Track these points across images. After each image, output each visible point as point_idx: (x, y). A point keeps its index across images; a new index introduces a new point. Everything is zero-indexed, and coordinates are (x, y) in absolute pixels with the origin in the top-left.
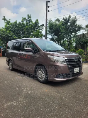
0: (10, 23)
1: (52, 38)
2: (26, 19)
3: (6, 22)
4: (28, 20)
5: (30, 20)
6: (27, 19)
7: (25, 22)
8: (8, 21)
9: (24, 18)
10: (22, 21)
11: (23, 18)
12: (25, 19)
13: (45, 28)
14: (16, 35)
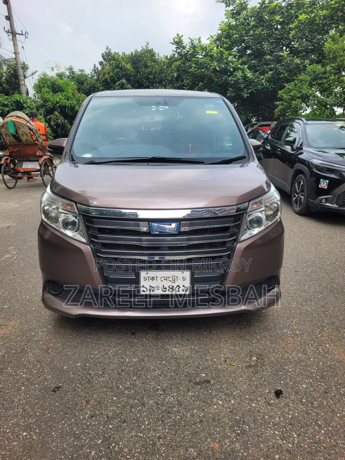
0: (245, 8)
8: (240, 3)
14: (252, 63)
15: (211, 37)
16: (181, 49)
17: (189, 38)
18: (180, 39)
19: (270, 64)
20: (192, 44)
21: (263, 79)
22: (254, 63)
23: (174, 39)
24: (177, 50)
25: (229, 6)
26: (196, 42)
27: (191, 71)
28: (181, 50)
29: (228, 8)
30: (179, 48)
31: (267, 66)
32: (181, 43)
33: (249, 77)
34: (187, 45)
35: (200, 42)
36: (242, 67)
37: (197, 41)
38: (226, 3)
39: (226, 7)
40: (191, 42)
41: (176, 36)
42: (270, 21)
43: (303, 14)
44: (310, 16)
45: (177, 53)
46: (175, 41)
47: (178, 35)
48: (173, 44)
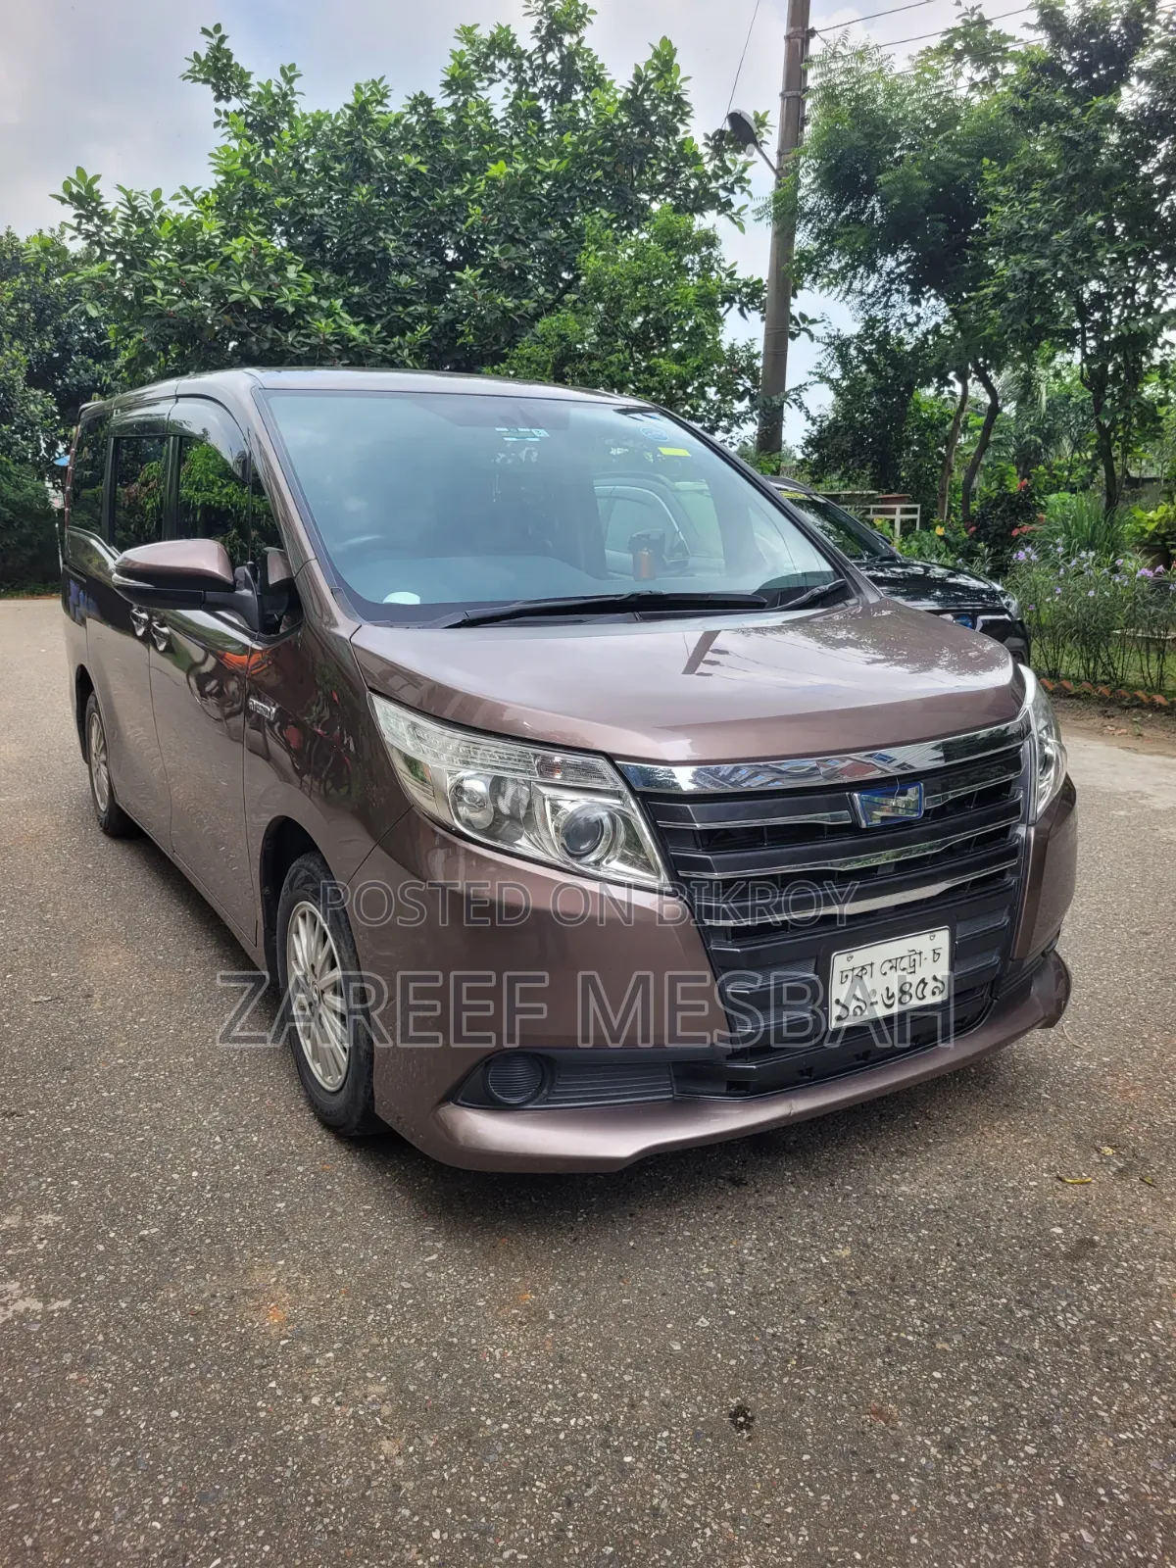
0: (287, 113)
1: (871, 323)
2: (519, 55)
3: (235, 104)
4: (545, 68)
5: (568, 59)
6: (528, 43)
7: (497, 96)
8: (266, 95)
9: (484, 33)
10: (453, 85)
11: (467, 34)
12: (502, 45)
13: (771, 179)
14: (353, 295)
15: (187, 192)
16: (96, 221)
17: (120, 188)
18: (89, 187)
19: (411, 303)
20: (134, 209)
21: (400, 347)
22: (359, 295)
23: (66, 186)
24: (80, 223)
25: (228, 99)
26: (145, 205)
27: (152, 305)
28: (96, 226)
29: (222, 105)
30: (89, 219)
31: (406, 306)
32: (93, 200)
33: (354, 339)
34: (116, 209)
35: (159, 205)
36: (325, 304)
37: (149, 200)
38: (215, 87)
39: (218, 99)
40: (129, 201)
41: (74, 176)
42: (391, 168)
43: (501, 163)
44: (516, 170)
45: (80, 233)
46: (71, 195)
47: (80, 171)
48: (63, 201)
